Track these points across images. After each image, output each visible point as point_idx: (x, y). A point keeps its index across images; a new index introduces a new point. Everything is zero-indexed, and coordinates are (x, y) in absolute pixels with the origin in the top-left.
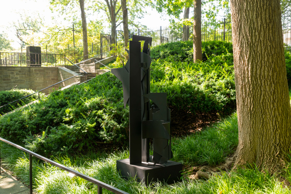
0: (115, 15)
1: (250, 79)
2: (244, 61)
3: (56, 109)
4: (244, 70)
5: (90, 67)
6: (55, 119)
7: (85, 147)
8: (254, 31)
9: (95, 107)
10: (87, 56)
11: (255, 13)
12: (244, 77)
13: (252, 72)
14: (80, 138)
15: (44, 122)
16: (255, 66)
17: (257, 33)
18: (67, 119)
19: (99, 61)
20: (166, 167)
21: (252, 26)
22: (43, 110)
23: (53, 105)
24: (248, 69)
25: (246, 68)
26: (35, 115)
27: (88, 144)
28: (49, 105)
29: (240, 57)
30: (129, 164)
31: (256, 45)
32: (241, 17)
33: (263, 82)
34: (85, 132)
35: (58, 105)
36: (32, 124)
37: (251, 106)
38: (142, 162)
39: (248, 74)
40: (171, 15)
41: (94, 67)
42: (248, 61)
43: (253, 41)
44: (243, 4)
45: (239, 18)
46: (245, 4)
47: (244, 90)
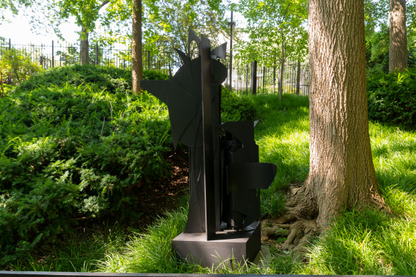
1: (345, 105)
2: (338, 85)
4: (338, 95)
8: (351, 50)
9: (53, 154)
11: (353, 30)
12: (338, 103)
13: (347, 97)
14: (53, 216)
16: (350, 91)
17: (354, 53)
21: (349, 44)
25: (340, 94)
29: (333, 79)
30: (205, 240)
31: (352, 66)
32: (337, 31)
33: (357, 109)
34: (67, 203)
37: (345, 137)
39: (343, 100)
42: (344, 84)
43: (350, 61)
44: (340, 17)
45: (334, 33)
46: (343, 18)
47: (337, 118)
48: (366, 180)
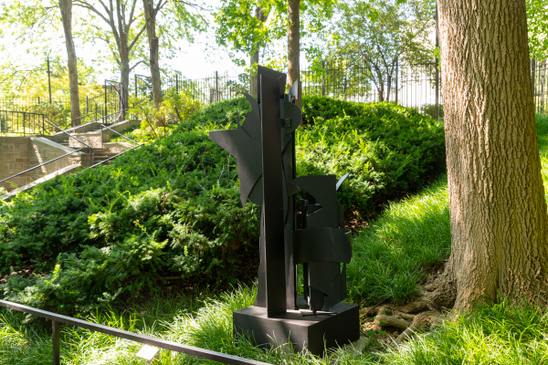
0: (128, 49)
1: (487, 147)
2: (475, 117)
3: (62, 217)
4: (476, 133)
5: (90, 138)
6: (64, 236)
7: (145, 291)
8: (494, 65)
9: (153, 209)
10: (79, 120)
11: (496, 35)
12: (476, 145)
13: (491, 136)
14: (136, 272)
15: (40, 244)
16: (496, 126)
17: (499, 69)
18: (93, 235)
19: (109, 127)
20: (338, 316)
21: (491, 56)
22: (33, 219)
23: (53, 208)
24: (482, 131)
25: (479, 130)
26: (13, 230)
27: (150, 284)
28: (44, 208)
29: (467, 110)
30: (265, 317)
31: (497, 88)
32: (469, 40)
33: (510, 153)
34: (147, 260)
35: (65, 208)
36: (11, 250)
37: (488, 195)
38: (288, 311)
39: (483, 139)
40: (240, 51)
41: (99, 138)
42: (484, 116)
43: (494, 82)
44: (473, 19)
45: (465, 42)
46: (478, 19)
47: (475, 167)
48: (529, 262)
